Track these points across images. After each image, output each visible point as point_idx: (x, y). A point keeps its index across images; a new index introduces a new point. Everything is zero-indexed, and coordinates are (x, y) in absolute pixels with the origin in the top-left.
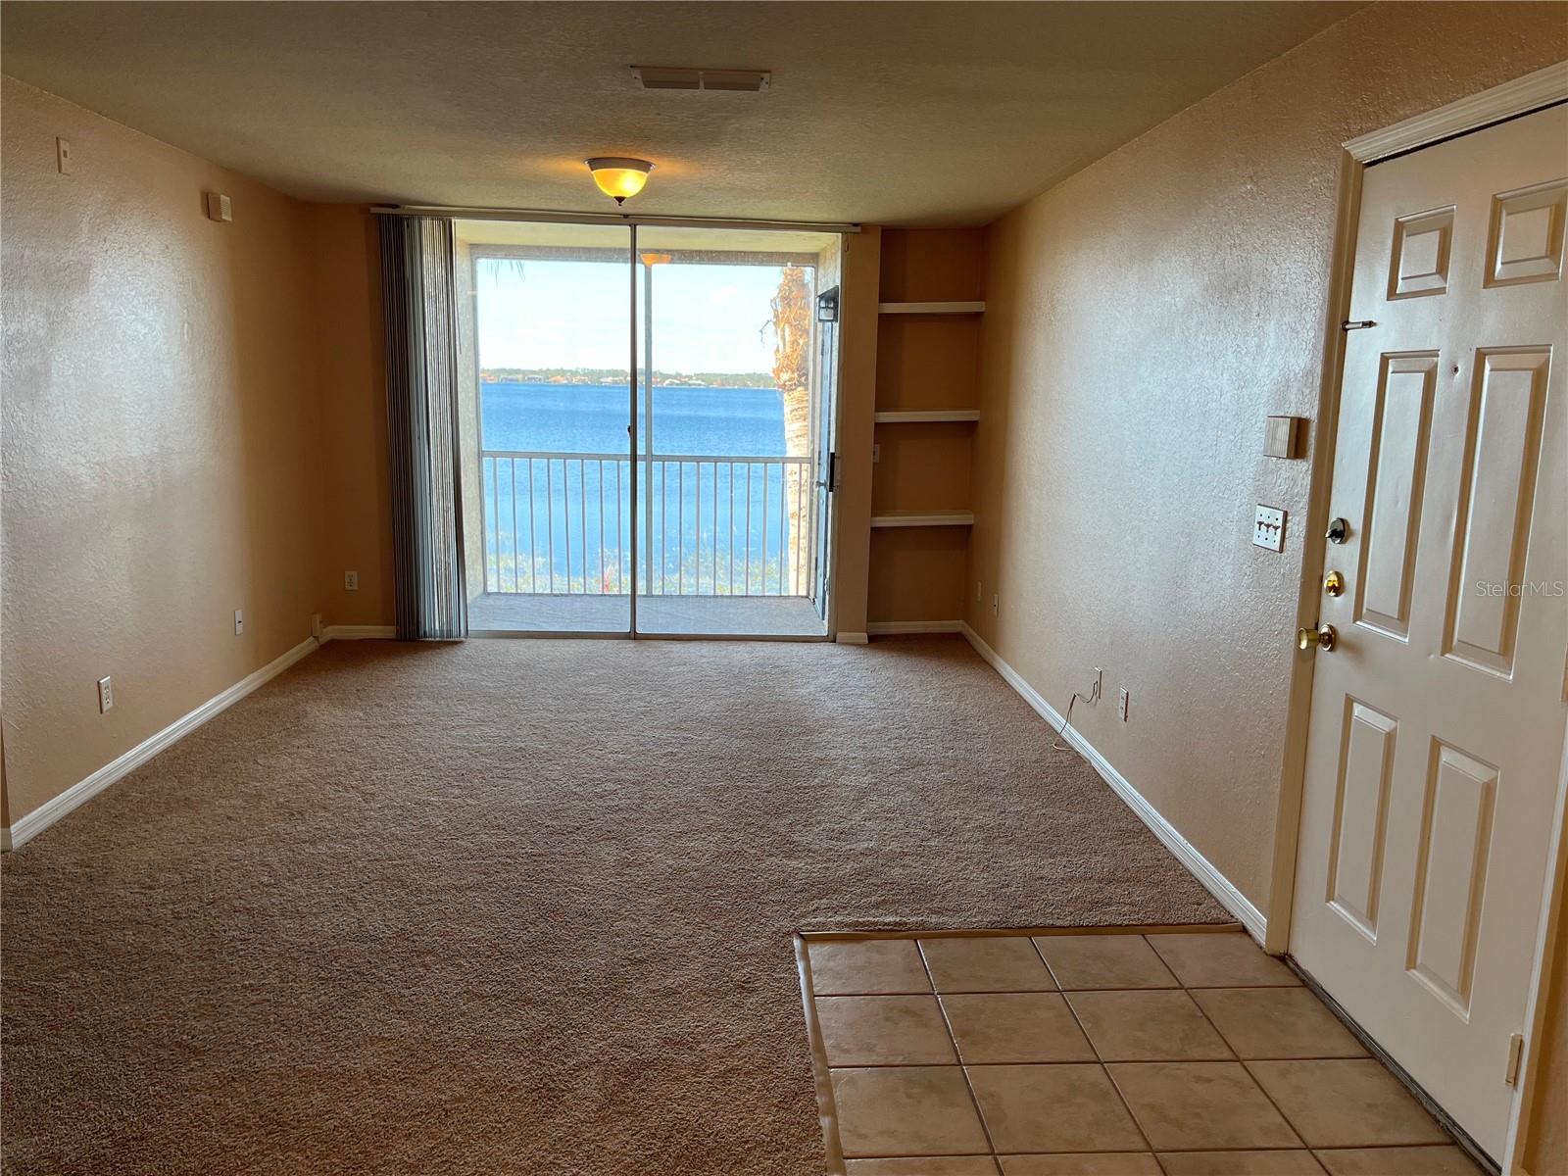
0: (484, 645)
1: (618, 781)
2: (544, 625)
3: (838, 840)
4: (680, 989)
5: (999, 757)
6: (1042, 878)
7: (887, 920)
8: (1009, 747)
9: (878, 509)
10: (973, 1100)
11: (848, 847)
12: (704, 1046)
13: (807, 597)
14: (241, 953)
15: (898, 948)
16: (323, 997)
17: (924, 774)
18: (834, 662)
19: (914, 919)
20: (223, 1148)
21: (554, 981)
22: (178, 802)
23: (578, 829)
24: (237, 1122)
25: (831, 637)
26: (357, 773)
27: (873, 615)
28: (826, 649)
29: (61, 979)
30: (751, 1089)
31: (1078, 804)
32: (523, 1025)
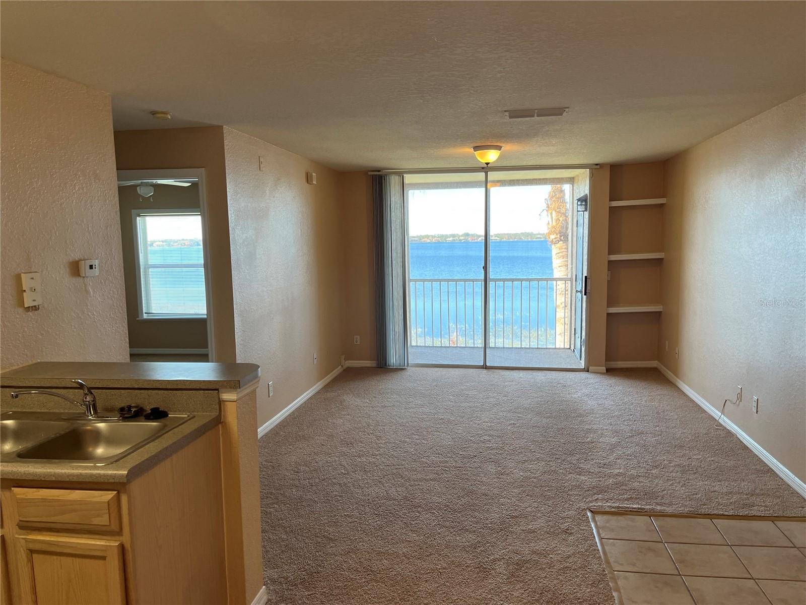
0: (416, 370)
1: (489, 436)
2: (441, 361)
3: (603, 468)
4: (536, 531)
5: (685, 431)
6: (715, 491)
7: (634, 506)
8: (690, 426)
9: (610, 304)
10: (689, 591)
11: (609, 471)
12: (551, 556)
13: (570, 349)
14: (341, 501)
15: (641, 521)
16: (378, 522)
17: (644, 438)
18: (589, 382)
19: (648, 507)
20: (351, 579)
21: (477, 523)
22: (300, 437)
23: (475, 456)
24: (354, 569)
25: (586, 369)
26: (371, 427)
27: (608, 358)
28: (584, 375)
29: (271, 508)
30: (577, 576)
31: (731, 456)
32: (467, 540)
